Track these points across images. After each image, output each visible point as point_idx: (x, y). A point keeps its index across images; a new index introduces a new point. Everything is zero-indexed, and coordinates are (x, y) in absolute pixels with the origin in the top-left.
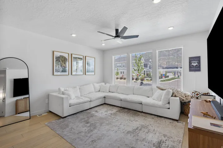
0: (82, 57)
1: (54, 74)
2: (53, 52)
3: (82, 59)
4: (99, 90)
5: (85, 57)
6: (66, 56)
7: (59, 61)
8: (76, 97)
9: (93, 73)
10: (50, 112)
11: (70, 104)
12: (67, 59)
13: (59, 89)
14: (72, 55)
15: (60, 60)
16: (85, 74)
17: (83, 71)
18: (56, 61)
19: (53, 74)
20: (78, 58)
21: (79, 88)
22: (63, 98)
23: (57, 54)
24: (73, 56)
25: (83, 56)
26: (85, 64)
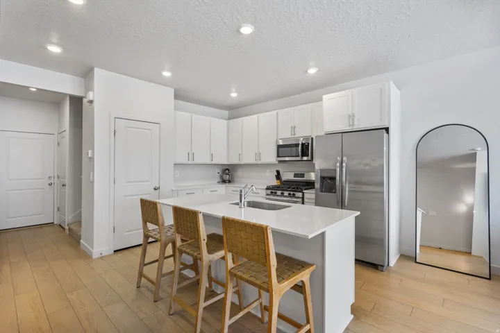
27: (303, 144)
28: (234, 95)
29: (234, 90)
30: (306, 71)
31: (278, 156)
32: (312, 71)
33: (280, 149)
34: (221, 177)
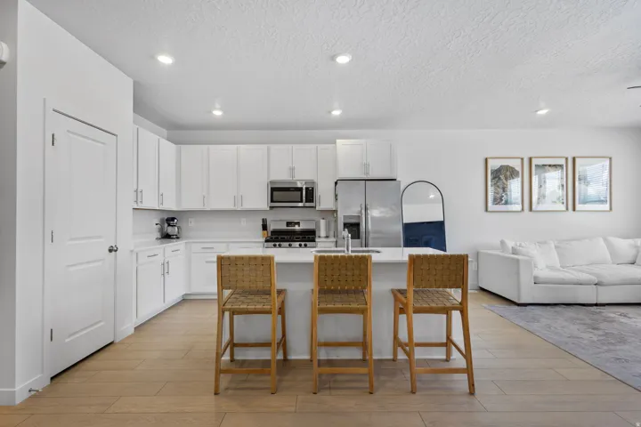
0: (562, 162)
1: (489, 209)
2: (486, 160)
3: (561, 166)
4: (630, 259)
5: (574, 159)
6: (516, 164)
7: (500, 179)
8: (547, 267)
9: (607, 207)
10: (482, 289)
11: (535, 278)
12: (518, 172)
13: (502, 243)
14: (530, 159)
15: (502, 177)
16: (574, 210)
17: (565, 201)
18: (494, 178)
19: (486, 210)
20: (550, 166)
21: (556, 247)
22: (518, 261)
23: (494, 164)
24: (535, 162)
25: (567, 159)
26: (573, 179)
27: (307, 189)
28: (218, 113)
29: (218, 106)
30: (330, 112)
31: (272, 201)
32: (336, 113)
33: (275, 193)
34: (161, 230)
